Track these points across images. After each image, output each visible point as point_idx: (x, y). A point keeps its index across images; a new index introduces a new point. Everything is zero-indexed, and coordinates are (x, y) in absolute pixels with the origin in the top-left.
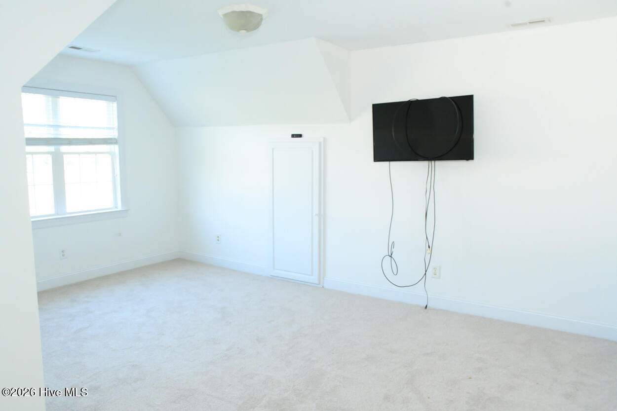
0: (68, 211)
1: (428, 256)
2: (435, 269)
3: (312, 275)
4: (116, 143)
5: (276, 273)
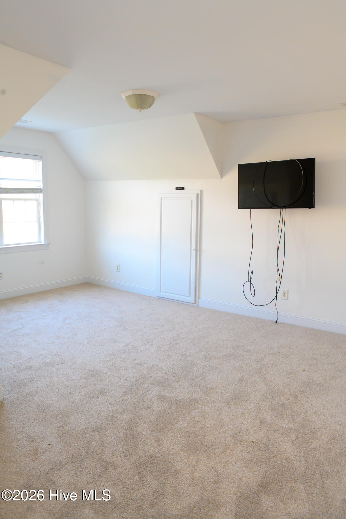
0: (5, 243)
1: (279, 282)
2: (284, 292)
3: (190, 296)
4: (41, 192)
5: (163, 294)
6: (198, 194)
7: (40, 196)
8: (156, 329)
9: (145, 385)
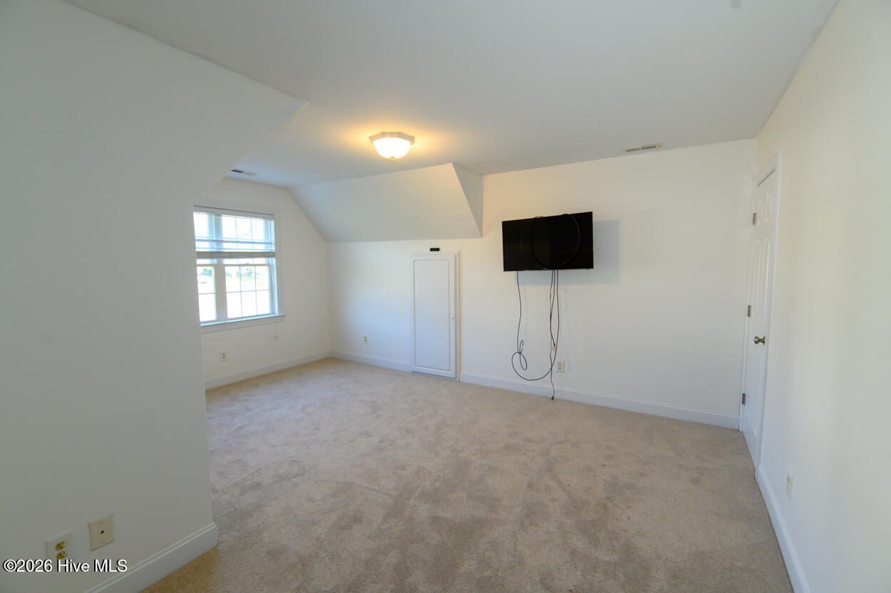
0: (229, 318)
1: (553, 353)
2: (560, 364)
3: (449, 371)
4: (274, 256)
5: (418, 369)
6: (455, 256)
7: (273, 261)
8: (416, 414)
9: (412, 502)
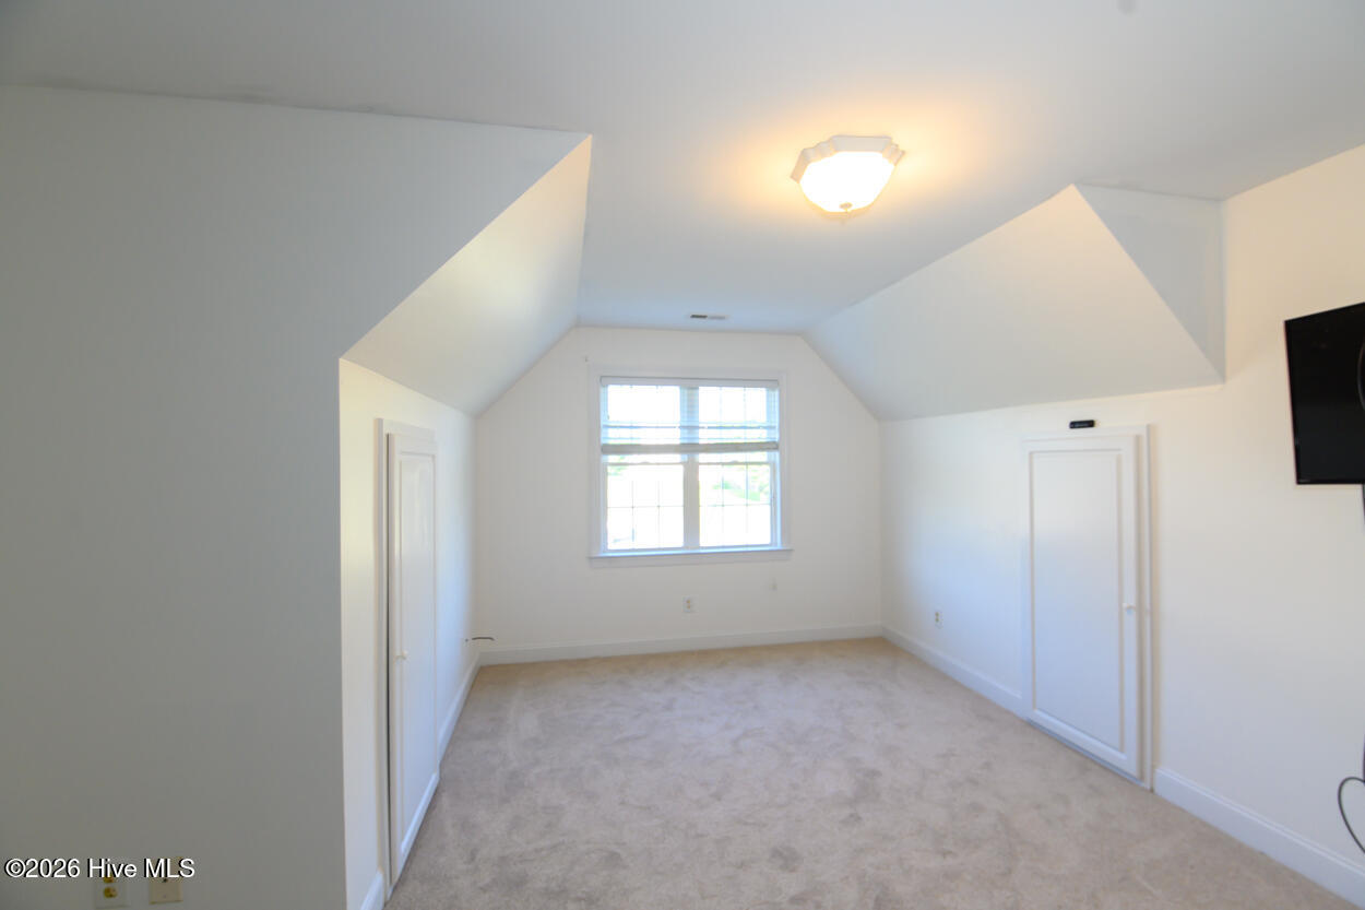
0: (702, 545)
3: (1123, 750)
4: (777, 448)
5: (1040, 716)
6: (1138, 438)
